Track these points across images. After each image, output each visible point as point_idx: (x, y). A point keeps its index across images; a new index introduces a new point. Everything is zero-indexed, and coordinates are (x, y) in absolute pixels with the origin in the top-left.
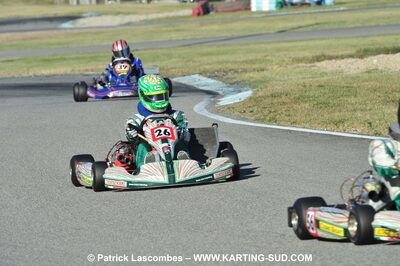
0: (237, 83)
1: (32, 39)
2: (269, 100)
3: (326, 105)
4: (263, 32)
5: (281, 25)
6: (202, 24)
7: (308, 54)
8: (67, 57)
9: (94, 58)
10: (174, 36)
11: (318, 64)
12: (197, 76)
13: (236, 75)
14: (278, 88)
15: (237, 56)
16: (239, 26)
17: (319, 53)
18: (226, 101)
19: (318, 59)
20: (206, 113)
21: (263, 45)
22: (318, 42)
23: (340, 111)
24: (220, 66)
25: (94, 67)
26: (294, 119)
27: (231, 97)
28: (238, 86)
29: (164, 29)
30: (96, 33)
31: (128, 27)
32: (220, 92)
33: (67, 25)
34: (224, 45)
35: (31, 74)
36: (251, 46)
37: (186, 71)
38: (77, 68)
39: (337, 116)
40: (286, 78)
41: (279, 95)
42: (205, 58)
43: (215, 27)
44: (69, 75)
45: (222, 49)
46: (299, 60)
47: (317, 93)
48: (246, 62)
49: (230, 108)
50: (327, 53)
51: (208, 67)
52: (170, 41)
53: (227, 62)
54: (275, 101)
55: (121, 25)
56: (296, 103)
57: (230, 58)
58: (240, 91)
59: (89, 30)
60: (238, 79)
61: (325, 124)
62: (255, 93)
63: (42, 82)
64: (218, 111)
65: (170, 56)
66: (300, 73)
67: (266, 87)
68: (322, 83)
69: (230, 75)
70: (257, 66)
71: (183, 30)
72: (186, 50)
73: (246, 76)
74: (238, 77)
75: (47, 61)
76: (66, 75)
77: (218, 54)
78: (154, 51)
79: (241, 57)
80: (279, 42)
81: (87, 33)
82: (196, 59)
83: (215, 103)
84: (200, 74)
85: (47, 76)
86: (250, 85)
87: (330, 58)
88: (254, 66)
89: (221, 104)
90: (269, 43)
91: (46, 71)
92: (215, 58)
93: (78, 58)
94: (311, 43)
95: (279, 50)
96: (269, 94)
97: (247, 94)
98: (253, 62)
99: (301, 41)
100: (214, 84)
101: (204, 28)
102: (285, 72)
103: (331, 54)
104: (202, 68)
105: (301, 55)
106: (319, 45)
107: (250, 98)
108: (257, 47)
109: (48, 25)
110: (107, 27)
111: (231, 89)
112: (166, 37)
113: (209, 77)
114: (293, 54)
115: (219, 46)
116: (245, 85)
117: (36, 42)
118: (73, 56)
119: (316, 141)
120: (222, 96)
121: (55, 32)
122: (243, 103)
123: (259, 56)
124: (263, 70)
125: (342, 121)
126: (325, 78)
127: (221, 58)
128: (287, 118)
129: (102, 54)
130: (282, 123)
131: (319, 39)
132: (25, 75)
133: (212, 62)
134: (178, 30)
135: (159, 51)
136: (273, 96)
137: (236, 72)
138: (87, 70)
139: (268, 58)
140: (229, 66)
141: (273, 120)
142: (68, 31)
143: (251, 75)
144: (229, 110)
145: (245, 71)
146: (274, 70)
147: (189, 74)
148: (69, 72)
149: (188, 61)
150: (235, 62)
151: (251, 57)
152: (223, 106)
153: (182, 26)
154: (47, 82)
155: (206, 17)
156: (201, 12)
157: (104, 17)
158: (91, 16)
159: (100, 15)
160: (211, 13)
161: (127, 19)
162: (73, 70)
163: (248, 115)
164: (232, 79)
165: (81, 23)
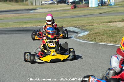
1: (21, 16)
2: (94, 35)
3: (112, 36)
4: (93, 14)
5: (98, 12)
6: (74, 11)
7: (106, 21)
8: (32, 21)
9: (40, 22)
10: (65, 15)
11: (109, 24)
12: (72, 27)
14: (97, 31)
15: (84, 21)
16: (85, 12)
17: (110, 20)
19: (109, 22)
20: (74, 39)
21: (92, 18)
22: (110, 17)
23: (116, 38)
24: (79, 24)
25: (40, 25)
26: (101, 40)
27: (82, 34)
28: (84, 30)
29: (62, 13)
30: (41, 14)
31: (51, 12)
32: (79, 32)
33: (32, 12)
34: (81, 18)
35: (21, 27)
36: (89, 18)
38: (35, 25)
39: (115, 39)
40: (99, 28)
41: (97, 33)
42: (74, 22)
43: (78, 12)
45: (80, 19)
46: (104, 22)
47: (109, 33)
48: (87, 23)
49: (81, 37)
50: (113, 20)
51: (75, 24)
52: (64, 17)
53: (81, 23)
54: (96, 35)
55: (48, 12)
56: (102, 35)
57: (83, 22)
58: (85, 32)
59: (39, 13)
60: (85, 28)
61: (111, 42)
62: (89, 33)
63: (24, 29)
64: (78, 38)
65: (64, 21)
66: (104, 26)
67: (93, 31)
68: (111, 30)
69: (82, 27)
70: (91, 24)
71: (68, 13)
72: (69, 19)
73: (87, 27)
74: (84, 28)
75: (26, 23)
76: (31, 27)
77: (79, 20)
78: (59, 20)
80: (98, 17)
81: (38, 14)
82: (72, 22)
83: (77, 35)
84: (73, 27)
85: (25, 27)
86: (88, 30)
87: (113, 22)
88: (89, 24)
89: (79, 36)
90: (94, 17)
91: (25, 26)
92: (77, 22)
93: (35, 22)
94: (107, 17)
95: (97, 19)
96: (94, 33)
97: (87, 33)
98: (89, 23)
99: (104, 16)
100: (77, 30)
101: (74, 12)
102: (99, 26)
103: (114, 20)
104: (73, 25)
105: (104, 21)
106: (110, 18)
107: (88, 34)
108: (91, 18)
109: (26, 12)
110: (44, 12)
111: (82, 31)
112: (63, 15)
113: (76, 28)
114: (102, 21)
115: (79, 18)
117: (22, 17)
118: (34, 21)
119: (108, 47)
120: (80, 33)
121: (28, 14)
122: (86, 36)
123: (91, 21)
124: (92, 25)
125: (116, 41)
126: (112, 28)
127: (79, 22)
128: (99, 40)
129: (42, 21)
130: (98, 42)
131: (110, 16)
132: (19, 27)
133: (76, 23)
135: (61, 20)
136: (95, 33)
137: (84, 26)
138: (38, 26)
139: (94, 22)
140: (82, 24)
141: (95, 41)
142: (32, 13)
143: (89, 27)
145: (87, 26)
146: (96, 25)
147: (69, 27)
148: (32, 26)
149: (69, 23)
150: (84, 23)
151: (88, 21)
153: (68, 12)
154: (26, 29)
155: (75, 9)
156: (74, 7)
157: (43, 9)
158: (39, 9)
159: (42, 8)
160: (77, 8)
161: (51, 10)
162: (33, 26)
163: (87, 39)
164: (82, 28)
165: (36, 11)
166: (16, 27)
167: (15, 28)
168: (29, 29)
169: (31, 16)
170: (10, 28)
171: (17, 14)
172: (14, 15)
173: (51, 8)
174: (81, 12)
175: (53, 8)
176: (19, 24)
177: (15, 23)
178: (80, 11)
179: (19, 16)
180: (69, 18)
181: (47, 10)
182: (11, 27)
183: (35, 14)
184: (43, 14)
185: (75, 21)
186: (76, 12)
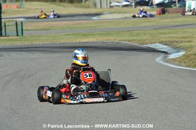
0: (178, 47)
1: (78, 24)
2: (193, 57)
4: (192, 23)
6: (161, 19)
8: (95, 33)
9: (108, 34)
10: (148, 24)
12: (158, 44)
13: (177, 44)
15: (178, 34)
16: (179, 20)
18: (172, 56)
20: (162, 62)
21: (191, 30)
24: (169, 39)
25: (107, 39)
27: (175, 54)
28: (178, 49)
29: (143, 21)
30: (110, 22)
31: (125, 19)
32: (169, 52)
33: (95, 18)
34: (173, 29)
35: (77, 41)
36: (185, 30)
37: (153, 41)
38: (100, 39)
42: (162, 35)
43: (168, 20)
44: (96, 42)
45: (171, 31)
48: (183, 37)
49: (173, 59)
51: (163, 40)
52: (146, 26)
53: (173, 37)
55: (122, 18)
57: (175, 35)
58: (179, 52)
59: (106, 20)
60: (179, 46)
62: (186, 53)
63: (82, 45)
64: (167, 62)
65: (145, 34)
67: (192, 50)
69: (174, 44)
71: (152, 21)
72: (153, 31)
73: (182, 44)
74: (178, 45)
75: (85, 35)
77: (169, 33)
78: (138, 31)
79: (180, 35)
81: (105, 22)
82: (158, 36)
83: (166, 57)
84: (160, 43)
85: (84, 43)
86: (184, 49)
88: (186, 40)
89: (169, 58)
90: (194, 28)
91: (84, 40)
92: (167, 36)
93: (102, 34)
96: (193, 53)
97: (182, 53)
98: (186, 38)
100: (166, 48)
101: (162, 21)
104: (160, 40)
107: (184, 55)
108: (188, 30)
109: (86, 18)
110: (115, 19)
111: (175, 51)
112: (144, 25)
113: (164, 44)
116: (182, 49)
117: (80, 26)
118: (98, 33)
120: (170, 54)
121: (90, 21)
122: (180, 58)
123: (189, 35)
124: (190, 42)
127: (170, 35)
129: (112, 32)
132: (74, 42)
133: (165, 37)
134: (149, 21)
135: (140, 31)
136: (195, 54)
137: (177, 42)
138: (104, 40)
139: (193, 36)
140: (174, 39)
141: (195, 66)
142: (96, 21)
143: (185, 44)
144: (173, 61)
145: (182, 42)
147: (154, 43)
148: (95, 41)
149: (154, 37)
150: (177, 37)
152: (170, 59)
154: (85, 45)
155: (163, 15)
156: (161, 13)
157: (113, 14)
158: (107, 14)
159: (111, 13)
160: (166, 13)
161: (125, 15)
162: (97, 40)
163: (183, 64)
164: (175, 46)
165: (102, 17)
166: (70, 42)
167: (68, 43)
168: (90, 45)
169: (93, 25)
170: (60, 44)
171: (72, 22)
172: (67, 22)
173: (125, 13)
174: (172, 20)
175: (128, 13)
176: (74, 37)
177: (68, 35)
178: (172, 18)
179: (74, 24)
180: (154, 29)
181: (120, 16)
182: (61, 42)
183: (100, 22)
184: (112, 22)
185: (164, 33)
186: (165, 20)
